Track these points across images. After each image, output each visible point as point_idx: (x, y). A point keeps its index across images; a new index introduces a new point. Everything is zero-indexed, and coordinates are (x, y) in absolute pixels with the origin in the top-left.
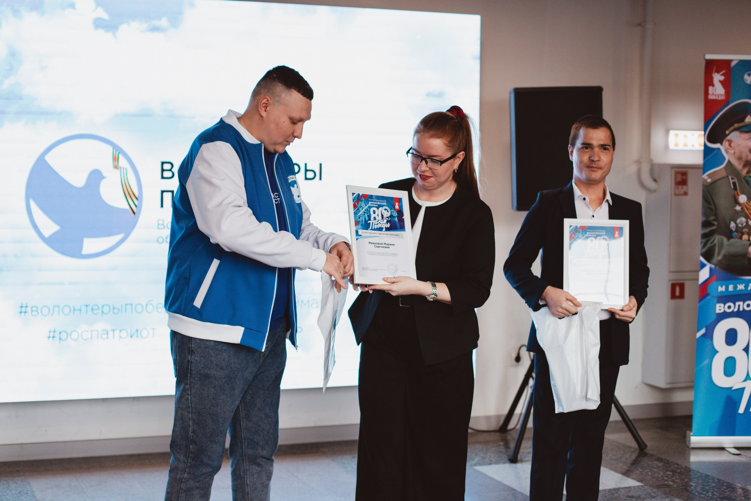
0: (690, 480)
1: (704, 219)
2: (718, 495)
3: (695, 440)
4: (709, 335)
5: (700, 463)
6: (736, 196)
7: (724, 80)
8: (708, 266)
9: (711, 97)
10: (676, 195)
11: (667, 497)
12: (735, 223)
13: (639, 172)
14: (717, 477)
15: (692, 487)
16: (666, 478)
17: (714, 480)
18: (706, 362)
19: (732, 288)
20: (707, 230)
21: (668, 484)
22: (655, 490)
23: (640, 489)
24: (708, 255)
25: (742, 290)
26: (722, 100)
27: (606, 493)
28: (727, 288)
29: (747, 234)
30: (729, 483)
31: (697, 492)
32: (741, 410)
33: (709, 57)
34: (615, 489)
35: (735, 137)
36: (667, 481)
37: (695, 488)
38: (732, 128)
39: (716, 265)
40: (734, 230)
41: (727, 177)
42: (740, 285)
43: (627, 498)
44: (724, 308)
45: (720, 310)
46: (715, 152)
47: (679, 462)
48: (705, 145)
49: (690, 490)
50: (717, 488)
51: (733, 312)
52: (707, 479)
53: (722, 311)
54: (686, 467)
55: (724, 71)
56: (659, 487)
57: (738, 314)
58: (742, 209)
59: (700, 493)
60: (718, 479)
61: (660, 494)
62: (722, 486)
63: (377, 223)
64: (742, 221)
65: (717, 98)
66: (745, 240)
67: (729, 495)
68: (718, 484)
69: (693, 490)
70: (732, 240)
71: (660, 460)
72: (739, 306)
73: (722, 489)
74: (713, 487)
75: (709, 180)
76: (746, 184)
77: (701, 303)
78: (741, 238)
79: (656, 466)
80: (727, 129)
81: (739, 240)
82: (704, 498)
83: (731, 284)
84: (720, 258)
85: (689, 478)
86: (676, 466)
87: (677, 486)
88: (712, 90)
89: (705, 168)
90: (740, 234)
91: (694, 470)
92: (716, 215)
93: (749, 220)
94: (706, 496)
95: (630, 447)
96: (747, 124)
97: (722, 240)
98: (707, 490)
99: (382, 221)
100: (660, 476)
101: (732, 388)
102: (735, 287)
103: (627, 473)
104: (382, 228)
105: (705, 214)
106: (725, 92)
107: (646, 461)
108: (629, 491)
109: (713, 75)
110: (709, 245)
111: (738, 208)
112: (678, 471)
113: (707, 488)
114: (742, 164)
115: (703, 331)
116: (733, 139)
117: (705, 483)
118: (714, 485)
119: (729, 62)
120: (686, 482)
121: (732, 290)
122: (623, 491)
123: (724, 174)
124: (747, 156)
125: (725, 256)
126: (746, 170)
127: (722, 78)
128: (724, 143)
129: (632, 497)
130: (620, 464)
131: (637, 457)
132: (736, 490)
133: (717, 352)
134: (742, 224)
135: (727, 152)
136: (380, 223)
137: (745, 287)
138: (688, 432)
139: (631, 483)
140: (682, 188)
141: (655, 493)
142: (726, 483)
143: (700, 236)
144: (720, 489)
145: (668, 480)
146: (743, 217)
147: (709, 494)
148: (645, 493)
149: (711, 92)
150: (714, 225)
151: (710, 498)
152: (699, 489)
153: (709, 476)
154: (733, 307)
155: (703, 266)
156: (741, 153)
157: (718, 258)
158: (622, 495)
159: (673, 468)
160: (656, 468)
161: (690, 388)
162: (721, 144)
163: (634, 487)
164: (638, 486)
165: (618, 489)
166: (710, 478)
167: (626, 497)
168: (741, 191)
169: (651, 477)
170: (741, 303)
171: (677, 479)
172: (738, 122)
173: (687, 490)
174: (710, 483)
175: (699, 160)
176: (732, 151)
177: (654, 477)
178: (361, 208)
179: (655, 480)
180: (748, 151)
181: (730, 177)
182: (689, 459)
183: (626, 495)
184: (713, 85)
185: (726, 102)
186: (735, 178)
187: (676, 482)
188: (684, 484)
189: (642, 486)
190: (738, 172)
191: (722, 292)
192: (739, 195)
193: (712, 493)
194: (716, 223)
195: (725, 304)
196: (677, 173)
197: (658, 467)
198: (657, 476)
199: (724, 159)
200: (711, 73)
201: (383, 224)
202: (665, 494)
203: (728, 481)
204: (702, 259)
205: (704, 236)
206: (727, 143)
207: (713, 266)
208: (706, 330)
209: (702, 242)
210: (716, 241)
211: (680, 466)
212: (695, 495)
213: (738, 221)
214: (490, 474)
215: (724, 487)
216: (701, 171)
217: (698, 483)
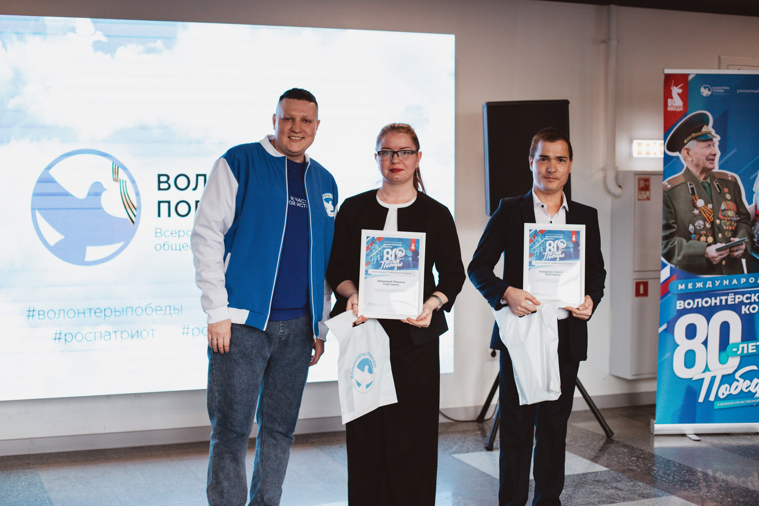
0: (653, 465)
1: (665, 222)
2: (679, 479)
3: (658, 427)
4: (670, 330)
5: (663, 449)
6: (694, 201)
7: (682, 92)
8: (669, 266)
9: (669, 109)
10: (639, 200)
11: (631, 481)
12: (694, 226)
13: (605, 178)
14: (678, 462)
15: (655, 472)
16: (630, 463)
17: (675, 465)
18: (668, 355)
19: (692, 286)
20: (668, 233)
21: (633, 469)
22: (620, 475)
23: (606, 474)
24: (669, 256)
25: (701, 287)
26: (681, 111)
27: (575, 477)
28: (686, 286)
29: (705, 235)
30: (689, 467)
31: (659, 475)
32: (701, 399)
33: (668, 71)
34: (583, 474)
35: (692, 145)
36: (631, 466)
37: (657, 472)
38: (690, 137)
39: (675, 265)
40: (692, 232)
41: (686, 183)
42: (698, 283)
43: (594, 483)
44: (684, 304)
45: (680, 306)
46: (674, 160)
47: (643, 448)
48: (665, 153)
49: (653, 474)
50: (678, 472)
51: (692, 307)
52: (669, 464)
53: (682, 307)
54: (649, 453)
55: (682, 85)
56: (623, 472)
57: (698, 310)
58: (699, 212)
59: (661, 477)
60: (678, 464)
61: (625, 478)
62: (683, 469)
63: (389, 263)
64: (700, 224)
65: (675, 110)
66: (703, 241)
67: (688, 478)
68: (678, 468)
69: (655, 474)
70: (690, 242)
71: (626, 446)
72: (698, 302)
73: (682, 473)
74: (674, 471)
75: (669, 186)
76: (703, 189)
77: (663, 300)
78: (699, 240)
79: (621, 452)
80: (685, 139)
81: (698, 242)
82: (665, 481)
83: (690, 282)
84: (680, 258)
85: (652, 463)
86: (640, 452)
87: (640, 470)
88: (671, 102)
89: (665, 174)
90: (698, 236)
91: (657, 456)
92: (675, 218)
93: (706, 222)
94: (667, 479)
95: (598, 435)
96: (703, 133)
97: (682, 241)
98: (668, 474)
99: (395, 261)
100: (625, 461)
101: (692, 378)
102: (694, 285)
103: (595, 459)
104: (394, 267)
105: (665, 218)
106: (683, 104)
107: (612, 447)
108: (597, 476)
109: (672, 88)
110: (669, 246)
111: (696, 212)
112: (642, 456)
113: (669, 472)
114: (700, 171)
115: (665, 326)
116: (690, 148)
117: (666, 468)
118: (675, 469)
119: (687, 75)
120: (649, 467)
121: (692, 288)
122: (590, 476)
123: (682, 180)
124: (704, 163)
125: (684, 257)
126: (703, 176)
127: (680, 91)
128: (682, 151)
129: (599, 481)
130: (589, 451)
131: (605, 444)
132: (695, 474)
133: (678, 345)
134: (700, 227)
135: (685, 160)
136: (392, 263)
137: (703, 285)
138: (652, 420)
139: (599, 468)
140: (645, 194)
141: (620, 477)
142: (686, 467)
143: (661, 238)
144: (680, 473)
145: (633, 465)
146: (701, 220)
147: (670, 478)
148: (611, 478)
149: (670, 104)
150: (673, 228)
151: (671, 481)
152: (661, 473)
153: (671, 461)
154: (692, 304)
155: (664, 266)
156: (699, 160)
157: (678, 258)
158: (589, 479)
159: (637, 454)
160: (621, 454)
161: (654, 379)
162: (680, 152)
163: (601, 472)
164: (605, 471)
165: (586, 474)
166: (671, 462)
167: (593, 481)
168: (698, 196)
169: (617, 462)
170: (700, 300)
171: (641, 464)
172: (695, 132)
173: (649, 474)
174: (671, 468)
175: (659, 167)
176: (690, 159)
177: (619, 463)
178: (374, 250)
179: (620, 465)
180: (704, 159)
181: (688, 183)
182: (653, 445)
183: (593, 479)
184: (672, 98)
185: (684, 113)
186: (693, 183)
187: (641, 467)
188: (647, 469)
189: (608, 470)
190: (696, 178)
191: (682, 289)
192: (697, 200)
193: (673, 476)
194: (675, 226)
195: (685, 301)
196: (640, 180)
197: (624, 453)
198: (623, 462)
199: (683, 166)
200: (671, 86)
201: (395, 264)
202: (629, 478)
203: (688, 465)
204: (663, 259)
205: (665, 238)
206: (685, 151)
207: (673, 266)
208: (667, 325)
209: (663, 244)
210: (676, 243)
211: (644, 452)
212: (657, 478)
213: (696, 224)
214: (467, 462)
215: (685, 471)
216: (662, 177)
217: (660, 467)
